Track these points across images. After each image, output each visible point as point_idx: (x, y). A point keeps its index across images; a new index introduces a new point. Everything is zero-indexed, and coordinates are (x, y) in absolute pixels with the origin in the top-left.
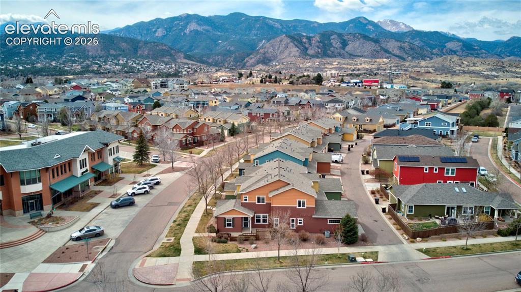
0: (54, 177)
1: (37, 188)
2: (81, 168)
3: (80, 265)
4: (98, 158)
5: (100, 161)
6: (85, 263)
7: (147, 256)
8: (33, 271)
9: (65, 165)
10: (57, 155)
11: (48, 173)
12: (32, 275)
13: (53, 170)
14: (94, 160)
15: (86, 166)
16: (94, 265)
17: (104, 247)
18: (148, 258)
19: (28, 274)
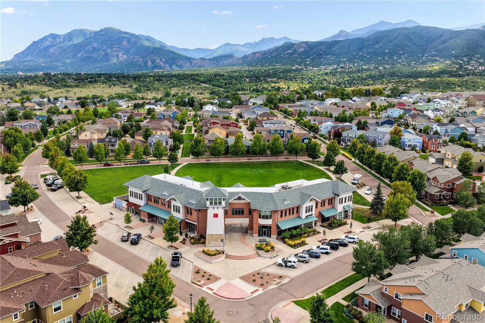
0: (281, 216)
1: (269, 222)
2: (306, 212)
3: (255, 288)
4: (329, 204)
5: (331, 206)
6: (259, 289)
7: (293, 302)
8: (231, 282)
9: (293, 209)
10: (288, 202)
11: (277, 214)
12: (228, 284)
13: (282, 212)
14: (324, 205)
15: (312, 211)
16: (262, 292)
17: (280, 281)
18: (293, 303)
19: (226, 282)
